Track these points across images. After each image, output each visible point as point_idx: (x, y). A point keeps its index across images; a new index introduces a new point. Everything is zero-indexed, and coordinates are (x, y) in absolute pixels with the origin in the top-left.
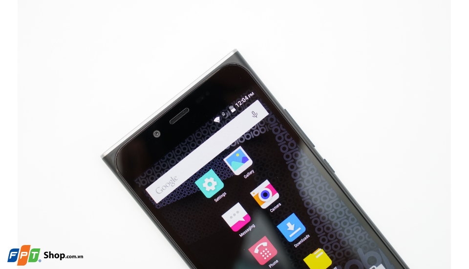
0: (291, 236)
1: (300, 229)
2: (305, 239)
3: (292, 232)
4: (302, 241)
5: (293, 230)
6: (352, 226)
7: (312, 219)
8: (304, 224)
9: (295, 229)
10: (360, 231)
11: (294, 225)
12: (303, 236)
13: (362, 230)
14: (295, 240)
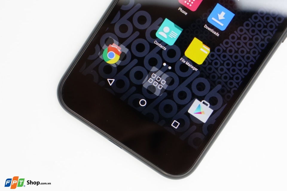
0: (213, 19)
1: (222, 25)
2: (215, 33)
3: (217, 18)
4: (212, 31)
5: (220, 19)
6: (239, 72)
7: (234, 33)
8: (227, 27)
9: (221, 21)
10: (237, 81)
11: (224, 18)
12: (216, 30)
13: (239, 83)
14: (211, 24)
